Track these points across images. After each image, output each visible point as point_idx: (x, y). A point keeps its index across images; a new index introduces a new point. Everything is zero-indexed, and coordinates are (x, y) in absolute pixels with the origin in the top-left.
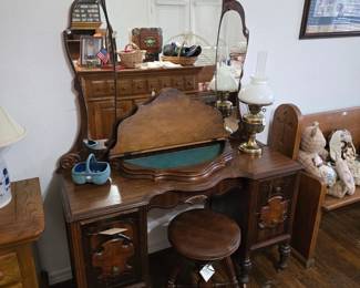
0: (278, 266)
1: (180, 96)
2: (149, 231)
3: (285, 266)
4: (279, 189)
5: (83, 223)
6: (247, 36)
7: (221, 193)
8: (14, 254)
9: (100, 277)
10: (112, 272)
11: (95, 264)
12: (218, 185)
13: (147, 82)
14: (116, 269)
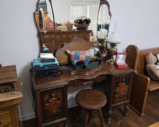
0: (124, 114)
1: (81, 40)
2: (68, 98)
3: (127, 114)
4: (124, 80)
5: (41, 91)
6: (110, 15)
7: (99, 81)
8: (8, 112)
9: (48, 114)
10: (53, 112)
11: (45, 108)
12: (97, 77)
13: (68, 37)
14: (54, 111)
